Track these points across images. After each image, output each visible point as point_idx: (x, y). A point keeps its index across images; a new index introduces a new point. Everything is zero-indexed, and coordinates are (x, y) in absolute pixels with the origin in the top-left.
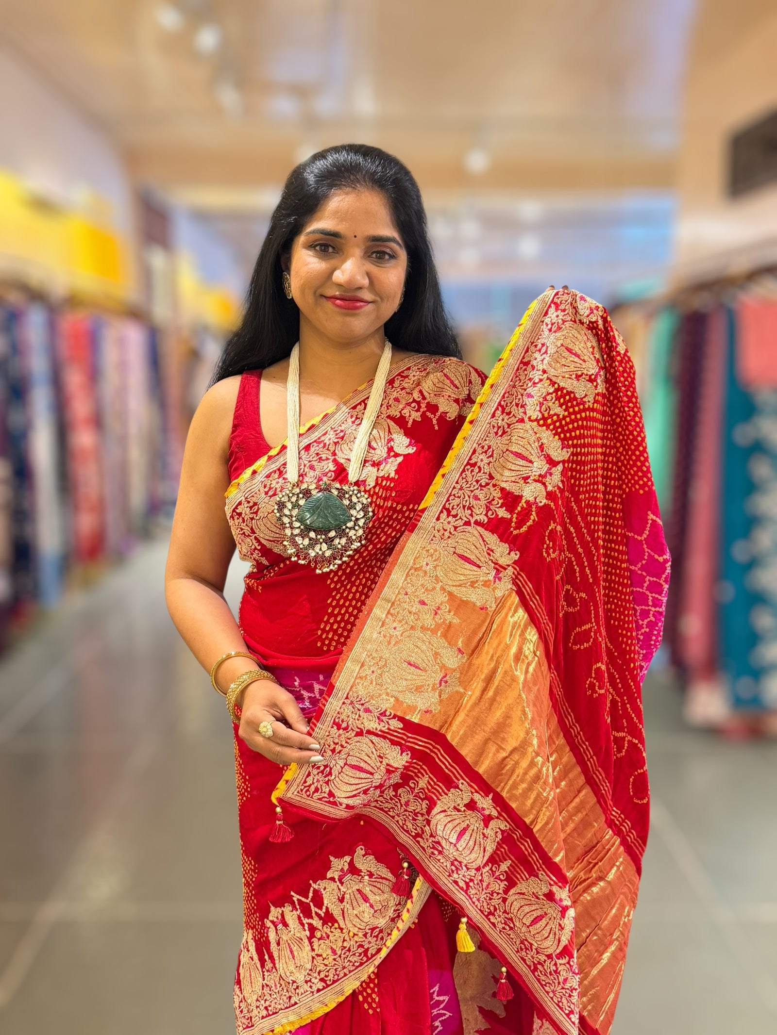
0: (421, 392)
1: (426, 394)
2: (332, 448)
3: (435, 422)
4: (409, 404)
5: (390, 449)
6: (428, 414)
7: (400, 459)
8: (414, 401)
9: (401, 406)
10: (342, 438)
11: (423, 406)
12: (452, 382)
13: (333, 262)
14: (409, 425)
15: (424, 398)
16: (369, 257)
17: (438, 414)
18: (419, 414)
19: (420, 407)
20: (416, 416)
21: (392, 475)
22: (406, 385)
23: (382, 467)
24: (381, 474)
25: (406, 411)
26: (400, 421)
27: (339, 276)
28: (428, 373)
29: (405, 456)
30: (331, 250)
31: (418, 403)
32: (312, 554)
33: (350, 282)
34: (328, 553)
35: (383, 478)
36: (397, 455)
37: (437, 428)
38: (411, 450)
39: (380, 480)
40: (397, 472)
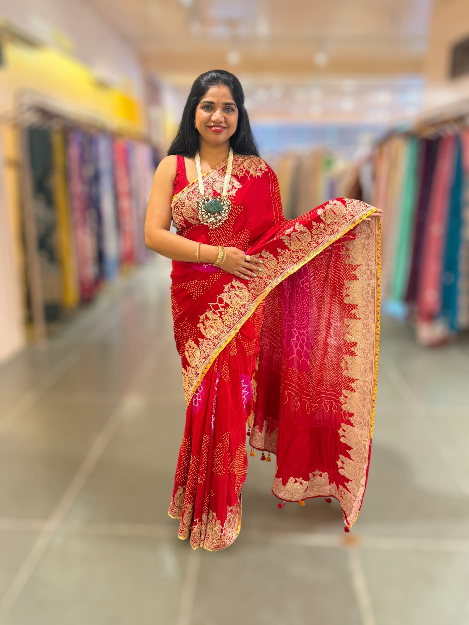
0: (243, 166)
1: (245, 167)
2: (211, 185)
3: (248, 177)
4: (239, 170)
5: (233, 186)
6: (246, 174)
7: (237, 190)
8: (241, 169)
9: (236, 171)
10: (215, 181)
11: (244, 171)
12: (254, 163)
13: (212, 113)
14: (239, 178)
15: (244, 168)
16: (225, 110)
17: (250, 175)
18: (243, 174)
19: (243, 172)
20: (242, 175)
21: (234, 195)
22: (238, 163)
23: (230, 192)
24: (230, 194)
25: (238, 173)
26: (236, 176)
27: (214, 118)
28: (245, 160)
29: (239, 189)
30: (210, 108)
31: (243, 170)
32: (209, 221)
33: (218, 120)
34: (215, 221)
35: (230, 196)
36: (235, 188)
37: (249, 179)
38: (240, 187)
39: (229, 196)
40: (236, 194)
